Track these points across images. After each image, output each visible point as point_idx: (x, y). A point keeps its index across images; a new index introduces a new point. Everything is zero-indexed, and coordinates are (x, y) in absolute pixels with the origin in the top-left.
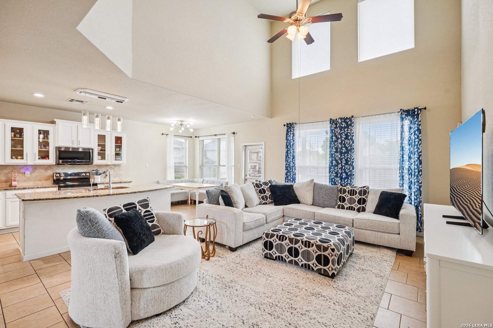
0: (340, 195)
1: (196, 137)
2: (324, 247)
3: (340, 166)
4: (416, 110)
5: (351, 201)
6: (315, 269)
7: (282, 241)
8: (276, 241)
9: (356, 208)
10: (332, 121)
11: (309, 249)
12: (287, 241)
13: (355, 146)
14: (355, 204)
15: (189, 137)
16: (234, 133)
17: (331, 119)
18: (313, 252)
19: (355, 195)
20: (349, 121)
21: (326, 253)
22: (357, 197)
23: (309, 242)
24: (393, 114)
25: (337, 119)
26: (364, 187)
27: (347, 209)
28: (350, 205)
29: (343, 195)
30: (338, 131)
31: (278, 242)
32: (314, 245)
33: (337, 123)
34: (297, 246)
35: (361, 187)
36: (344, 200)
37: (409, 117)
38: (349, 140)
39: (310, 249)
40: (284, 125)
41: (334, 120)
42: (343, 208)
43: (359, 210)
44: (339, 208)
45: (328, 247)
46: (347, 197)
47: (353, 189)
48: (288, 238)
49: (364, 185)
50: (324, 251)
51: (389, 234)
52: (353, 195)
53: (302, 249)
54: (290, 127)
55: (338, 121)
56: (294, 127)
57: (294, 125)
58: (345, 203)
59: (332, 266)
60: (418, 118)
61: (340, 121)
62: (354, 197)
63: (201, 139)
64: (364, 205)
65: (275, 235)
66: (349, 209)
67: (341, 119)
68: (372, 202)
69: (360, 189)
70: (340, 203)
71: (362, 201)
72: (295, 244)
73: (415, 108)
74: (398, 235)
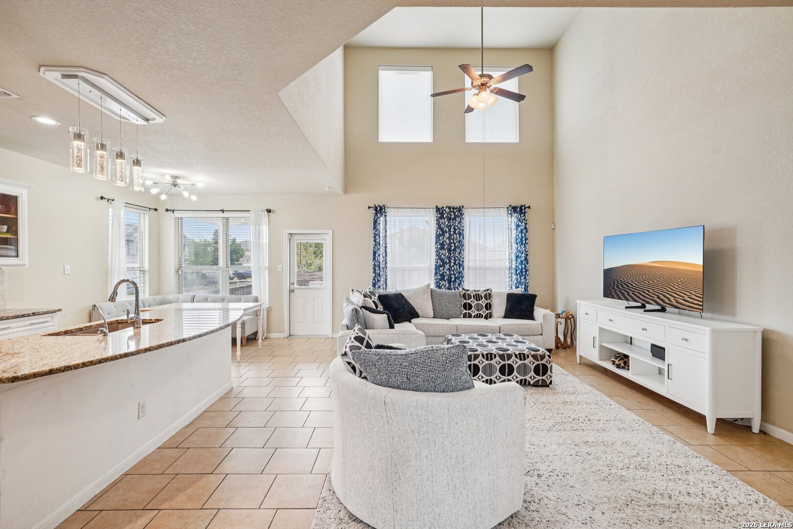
0: (465, 301)
1: (167, 210)
2: (540, 355)
3: (447, 266)
4: (523, 208)
5: (479, 307)
6: (532, 382)
7: (491, 359)
8: (483, 362)
9: (484, 315)
10: (438, 209)
11: (525, 362)
12: (498, 358)
13: (466, 242)
14: (482, 311)
15: (150, 209)
16: (269, 211)
17: (437, 206)
18: (529, 364)
19: (482, 299)
20: (457, 211)
21: (544, 362)
22: (483, 302)
23: (524, 354)
24: (502, 209)
25: (443, 207)
26: (488, 290)
27: (474, 317)
28: (478, 312)
29: (469, 301)
30: (445, 223)
31: (486, 362)
32: (530, 355)
33: (444, 212)
34: (510, 362)
35: (484, 290)
36: (470, 307)
37: (515, 215)
38: (457, 235)
39: (527, 362)
40: (369, 208)
41: (439, 208)
42: (470, 316)
43: (486, 318)
44: (465, 316)
45: (545, 354)
46: (474, 303)
47: (477, 293)
48: (497, 355)
49: (488, 288)
50: (542, 360)
51: (534, 337)
52: (479, 301)
53: (516, 363)
54: (379, 210)
55: (445, 210)
56: (386, 212)
57: (386, 208)
58: (472, 310)
59: (550, 373)
60: (524, 215)
61: (447, 210)
62: (480, 302)
63: (178, 214)
64: (490, 311)
65: (479, 355)
66: (477, 317)
67: (449, 208)
68: (499, 306)
69: (485, 293)
70: (465, 311)
71: (488, 306)
72: (508, 360)
73: (522, 206)
74: (541, 336)
